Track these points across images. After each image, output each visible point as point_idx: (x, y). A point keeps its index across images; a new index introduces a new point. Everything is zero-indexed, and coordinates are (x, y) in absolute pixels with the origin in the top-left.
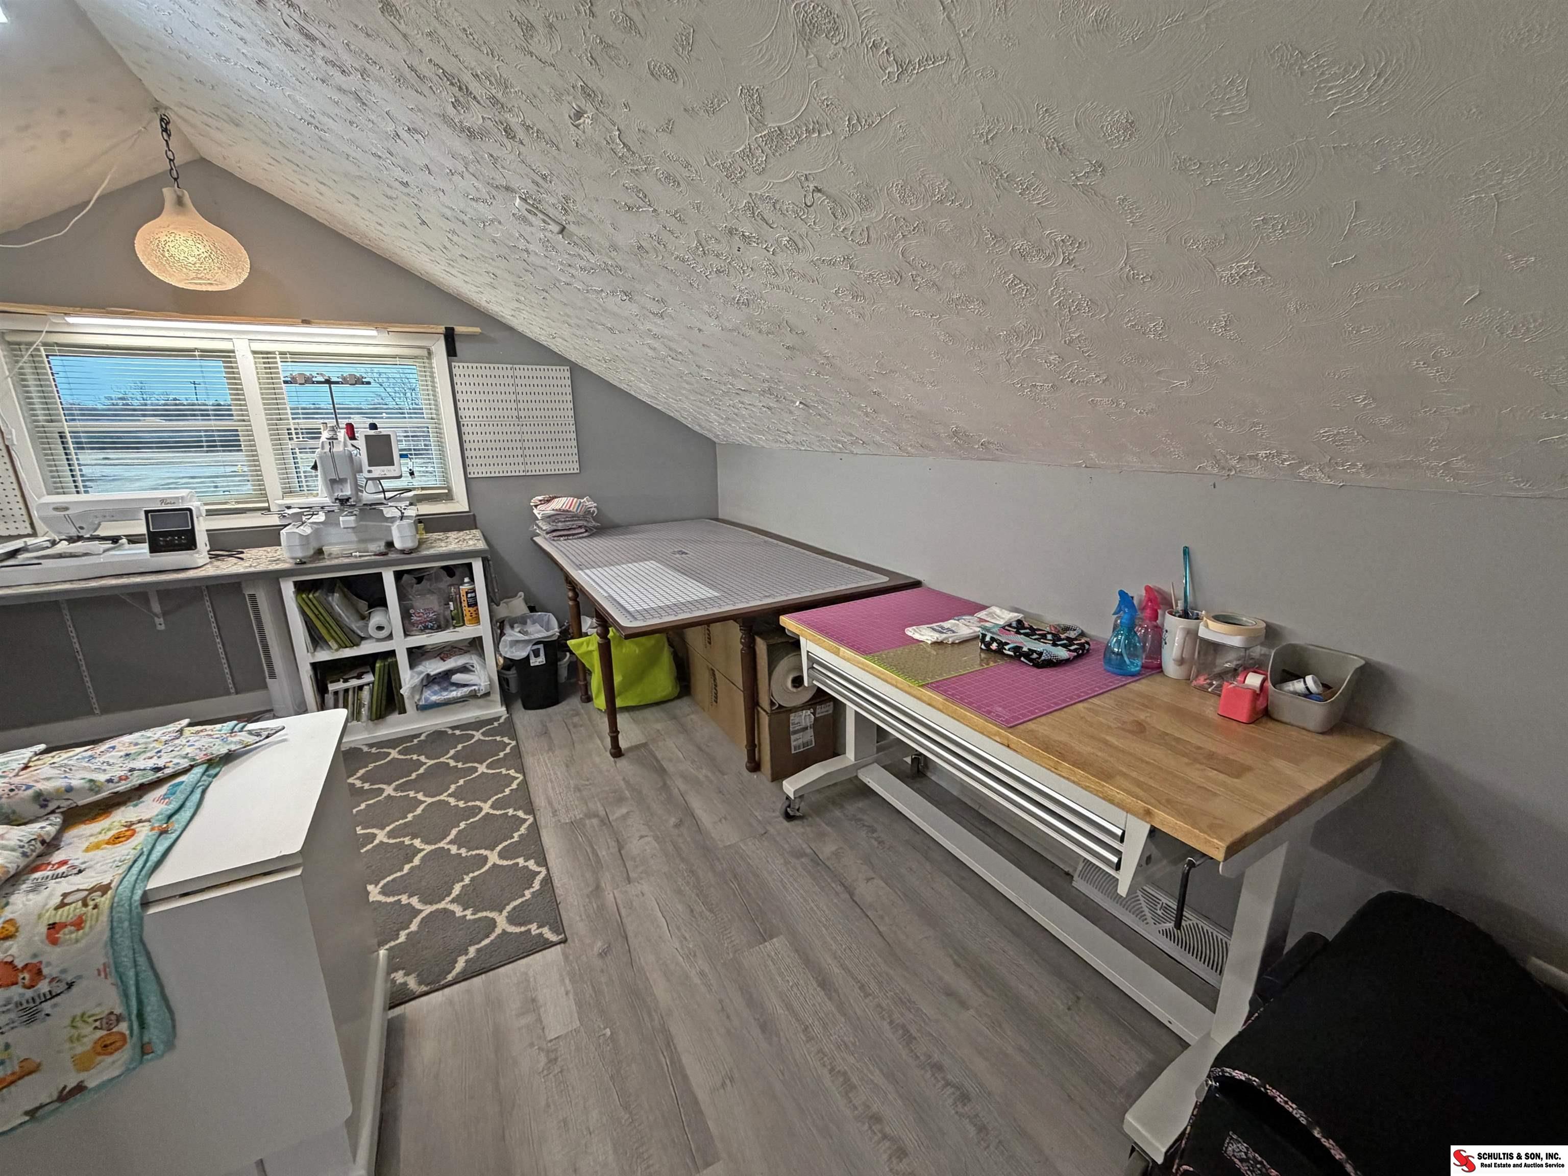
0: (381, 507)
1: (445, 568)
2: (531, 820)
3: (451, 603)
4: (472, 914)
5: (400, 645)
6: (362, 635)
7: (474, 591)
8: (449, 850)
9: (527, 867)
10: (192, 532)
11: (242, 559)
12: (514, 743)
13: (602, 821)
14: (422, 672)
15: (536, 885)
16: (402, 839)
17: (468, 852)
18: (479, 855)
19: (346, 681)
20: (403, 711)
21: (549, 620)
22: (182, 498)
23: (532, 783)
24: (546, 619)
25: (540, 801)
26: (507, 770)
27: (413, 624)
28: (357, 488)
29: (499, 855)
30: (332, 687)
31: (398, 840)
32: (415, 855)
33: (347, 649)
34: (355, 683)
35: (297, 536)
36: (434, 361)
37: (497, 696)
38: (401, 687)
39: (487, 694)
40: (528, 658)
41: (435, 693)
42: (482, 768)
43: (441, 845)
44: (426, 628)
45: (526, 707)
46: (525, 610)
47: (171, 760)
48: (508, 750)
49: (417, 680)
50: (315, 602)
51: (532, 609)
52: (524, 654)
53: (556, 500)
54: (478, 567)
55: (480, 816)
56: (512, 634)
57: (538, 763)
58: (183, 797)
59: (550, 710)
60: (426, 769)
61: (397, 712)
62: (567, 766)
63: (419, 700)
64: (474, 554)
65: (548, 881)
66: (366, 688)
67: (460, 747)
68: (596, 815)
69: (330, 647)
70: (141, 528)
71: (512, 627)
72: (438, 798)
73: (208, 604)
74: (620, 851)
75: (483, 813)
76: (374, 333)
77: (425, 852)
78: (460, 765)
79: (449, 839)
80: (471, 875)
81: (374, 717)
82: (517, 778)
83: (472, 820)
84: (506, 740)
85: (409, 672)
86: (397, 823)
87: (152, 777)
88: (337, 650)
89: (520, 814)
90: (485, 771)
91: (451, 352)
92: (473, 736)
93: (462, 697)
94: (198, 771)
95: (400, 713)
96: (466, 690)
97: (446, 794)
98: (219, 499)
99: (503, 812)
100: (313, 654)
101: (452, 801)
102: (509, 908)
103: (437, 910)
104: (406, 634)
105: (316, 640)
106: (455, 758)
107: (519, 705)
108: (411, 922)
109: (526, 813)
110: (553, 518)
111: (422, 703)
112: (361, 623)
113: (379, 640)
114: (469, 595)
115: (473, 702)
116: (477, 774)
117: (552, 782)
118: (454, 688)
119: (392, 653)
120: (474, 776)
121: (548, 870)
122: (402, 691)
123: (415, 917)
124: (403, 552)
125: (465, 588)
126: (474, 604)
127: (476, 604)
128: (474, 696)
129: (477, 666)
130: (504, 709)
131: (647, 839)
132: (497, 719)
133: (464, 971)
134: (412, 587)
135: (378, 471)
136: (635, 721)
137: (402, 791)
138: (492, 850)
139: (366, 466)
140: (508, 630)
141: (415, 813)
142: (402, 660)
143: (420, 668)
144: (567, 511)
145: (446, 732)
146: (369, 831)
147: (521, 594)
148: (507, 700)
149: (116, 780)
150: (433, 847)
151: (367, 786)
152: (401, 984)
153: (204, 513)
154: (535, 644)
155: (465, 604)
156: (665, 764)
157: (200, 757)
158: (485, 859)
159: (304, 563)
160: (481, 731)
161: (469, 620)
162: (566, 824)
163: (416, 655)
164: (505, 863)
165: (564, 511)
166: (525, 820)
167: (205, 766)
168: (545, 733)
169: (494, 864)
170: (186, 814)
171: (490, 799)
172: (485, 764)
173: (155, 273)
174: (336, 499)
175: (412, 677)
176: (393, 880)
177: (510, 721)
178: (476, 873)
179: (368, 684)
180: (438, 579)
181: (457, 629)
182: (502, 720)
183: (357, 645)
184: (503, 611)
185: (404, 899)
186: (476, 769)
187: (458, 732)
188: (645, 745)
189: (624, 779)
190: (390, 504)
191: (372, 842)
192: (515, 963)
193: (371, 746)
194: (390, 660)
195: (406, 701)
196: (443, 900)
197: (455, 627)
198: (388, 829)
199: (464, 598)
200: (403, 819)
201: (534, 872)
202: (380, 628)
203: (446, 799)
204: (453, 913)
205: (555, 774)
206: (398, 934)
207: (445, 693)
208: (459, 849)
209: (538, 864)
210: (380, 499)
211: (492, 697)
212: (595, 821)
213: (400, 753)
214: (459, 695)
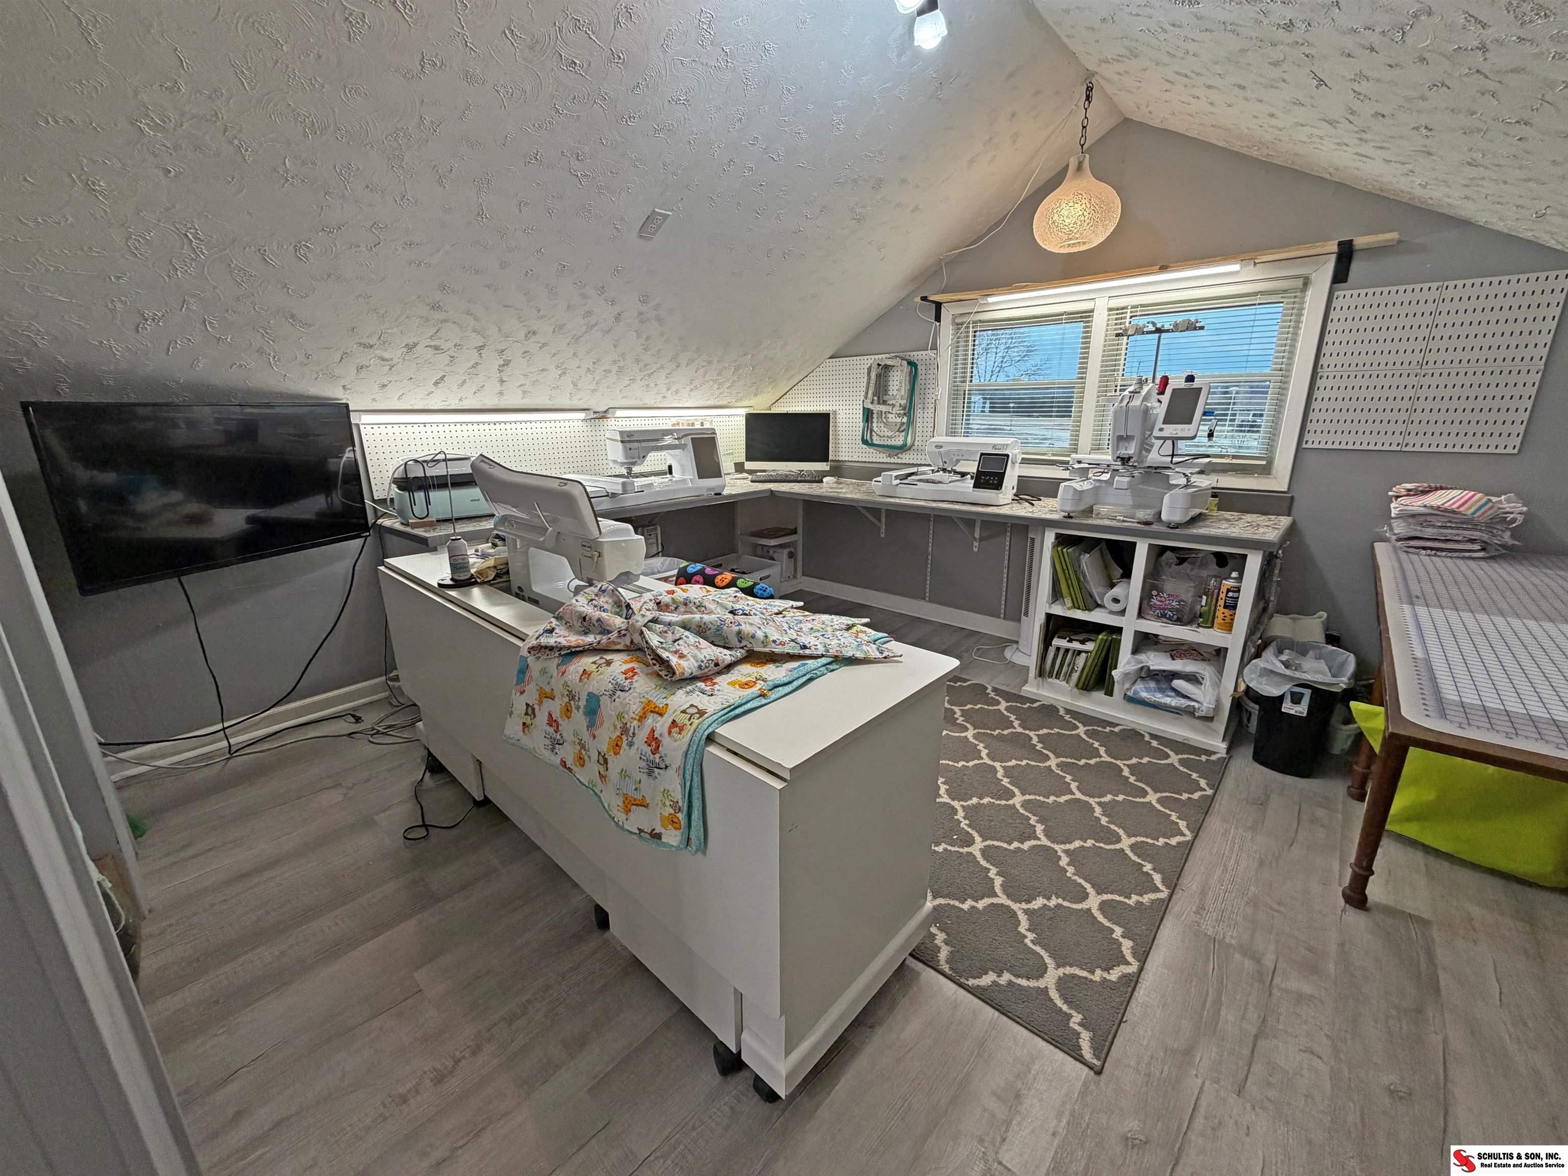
0: (1167, 472)
1: (1218, 555)
2: (1164, 894)
3: (1204, 597)
4: (1032, 941)
5: (1130, 625)
6: (1099, 602)
7: (1238, 590)
8: (1059, 858)
9: (1120, 944)
10: (1001, 476)
11: (1033, 505)
12: (1210, 792)
13: (1260, 973)
14: (1142, 662)
15: (1114, 975)
16: (1030, 815)
17: (1074, 874)
18: (1082, 887)
19: (1070, 641)
20: (1110, 693)
21: (1346, 660)
22: (1007, 445)
23: (1198, 853)
24: (1340, 659)
25: (1191, 881)
26: (1179, 818)
27: (1151, 607)
28: (1145, 447)
29: (1100, 904)
30: (1056, 642)
31: (1026, 814)
32: (1029, 838)
33: (1079, 611)
34: (1076, 645)
35: (1071, 491)
36: (1309, 293)
37: (1220, 726)
38: (1116, 668)
39: (1210, 719)
40: (1281, 698)
41: (1148, 690)
42: (1152, 798)
43: (1057, 847)
44: (1164, 616)
45: (1260, 757)
46: (1320, 637)
47: (816, 644)
48: (1196, 796)
49: (1133, 667)
50: (1066, 555)
51: (1332, 639)
52: (1275, 692)
53: (1439, 492)
54: (1254, 563)
55: (1112, 847)
56: (1270, 660)
57: (1224, 834)
58: (797, 675)
59: (1289, 779)
60: (1097, 763)
61: (1103, 692)
62: (1261, 863)
63: (1128, 689)
64: (1255, 545)
65: (1132, 982)
66: (1084, 655)
67: (1145, 760)
68: (1257, 959)
69: (1064, 604)
70: (973, 468)
71: (1280, 652)
72: (1087, 799)
73: (1008, 539)
74: (1256, 1037)
75: (1118, 846)
76: (1236, 267)
77: (1039, 843)
78: (1132, 779)
79: (1068, 846)
80: (1060, 901)
81: (1081, 685)
82: (1183, 835)
83: (1102, 845)
84: (1203, 783)
85: (1129, 655)
86: (1038, 798)
87: (797, 651)
88: (1069, 609)
89: (1157, 878)
90: (1154, 802)
91: (1340, 276)
92: (1167, 756)
93: (1176, 708)
94: (824, 661)
95: (1106, 694)
96: (1183, 703)
97: (1097, 800)
98: (1034, 451)
99: (1139, 861)
100: (1050, 607)
101: (1098, 811)
102: (1069, 970)
103: (1008, 907)
104: (1140, 615)
105: (1056, 595)
106: (1133, 769)
107: (1247, 751)
108: (982, 898)
109: (1163, 882)
110: (1421, 519)
111: (1130, 694)
112: (1101, 590)
113: (1112, 612)
114: (1230, 594)
115: (1186, 718)
116: (1142, 800)
117: (1225, 870)
118: (1173, 694)
119: (1119, 630)
120: (1138, 800)
121: (1141, 970)
122: (1114, 673)
123: (989, 896)
124: (1169, 525)
125: (1228, 583)
126: (1232, 606)
127: (1234, 607)
128: (1190, 712)
129: (1207, 682)
130: (1224, 746)
131: (1316, 1062)
132: (1209, 753)
133: (984, 989)
134: (1170, 567)
135: (1171, 430)
136: (1429, 874)
137: (1061, 770)
138: (1099, 893)
139: (1159, 424)
140: (1269, 654)
141: (1058, 799)
142: (1127, 642)
143: (1142, 657)
144: (1453, 512)
145: (1143, 736)
146: (1012, 788)
147: (1325, 615)
148: (1234, 738)
149: (778, 642)
150: (1049, 844)
151: (1039, 746)
152: (936, 946)
153: (1019, 461)
154: (1298, 685)
155: (1221, 603)
156: (1444, 979)
157: (833, 652)
158: (1085, 896)
159: (1071, 517)
160: (1180, 756)
161: (1219, 624)
162: (1206, 935)
163: (1144, 641)
164: (1101, 918)
165: (1446, 510)
166: (1157, 890)
167: (831, 659)
168: (1262, 803)
169: (1089, 910)
170: (787, 689)
171: (1136, 836)
172: (1159, 795)
173: (1041, 244)
174: (1118, 457)
175: (1128, 663)
176: (997, 847)
177: (1224, 764)
178: (1066, 904)
179: (1087, 652)
180: (1203, 565)
181: (1201, 629)
182: (1213, 758)
183: (1090, 610)
184: (1280, 626)
185: (993, 872)
186: (1144, 794)
187: (1155, 743)
188: (1425, 923)
189: (1342, 945)
190: (1177, 470)
191: (1007, 800)
192: (1032, 1035)
193: (1068, 711)
194: (1114, 637)
195: (1116, 685)
196: (1020, 902)
197: (1199, 626)
198: (1027, 797)
199: (1222, 596)
200: (1044, 797)
201: (1123, 957)
202: (1116, 601)
203: (1094, 805)
204: (1019, 923)
205: (1237, 863)
206: (966, 900)
207: (1160, 695)
208: (1068, 865)
209: (1134, 954)
210: (1166, 463)
211: (1213, 725)
212: (1248, 964)
213: (1086, 733)
214: (1173, 704)
